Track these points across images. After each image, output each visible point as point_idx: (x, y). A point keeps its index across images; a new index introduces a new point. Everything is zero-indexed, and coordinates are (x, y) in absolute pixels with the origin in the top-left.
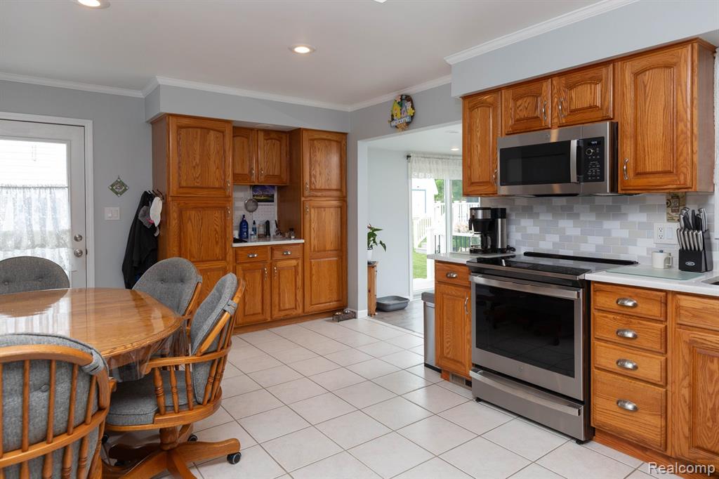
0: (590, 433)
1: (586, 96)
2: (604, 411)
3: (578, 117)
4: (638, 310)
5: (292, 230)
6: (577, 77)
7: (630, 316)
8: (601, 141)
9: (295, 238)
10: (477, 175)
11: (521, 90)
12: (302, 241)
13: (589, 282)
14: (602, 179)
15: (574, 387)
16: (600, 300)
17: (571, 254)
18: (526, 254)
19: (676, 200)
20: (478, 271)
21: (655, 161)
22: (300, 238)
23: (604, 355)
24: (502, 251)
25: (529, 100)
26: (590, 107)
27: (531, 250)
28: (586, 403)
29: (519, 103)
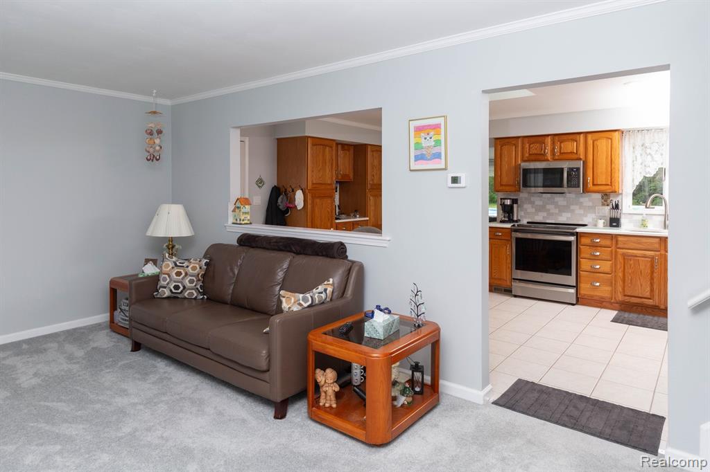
0: (579, 300)
1: (570, 147)
2: (585, 289)
3: (565, 156)
4: (601, 243)
5: (356, 211)
6: (565, 137)
7: (596, 246)
8: (578, 169)
9: (360, 217)
10: (505, 180)
11: (533, 140)
12: (368, 219)
13: (577, 233)
14: (579, 186)
15: (571, 280)
16: (584, 240)
17: (553, 222)
18: (528, 223)
19: (606, 196)
20: (516, 231)
21: (602, 179)
22: (365, 217)
23: (585, 264)
24: (517, 221)
25: (538, 145)
26: (571, 153)
27: (530, 221)
28: (576, 287)
29: (531, 146)
